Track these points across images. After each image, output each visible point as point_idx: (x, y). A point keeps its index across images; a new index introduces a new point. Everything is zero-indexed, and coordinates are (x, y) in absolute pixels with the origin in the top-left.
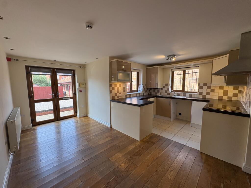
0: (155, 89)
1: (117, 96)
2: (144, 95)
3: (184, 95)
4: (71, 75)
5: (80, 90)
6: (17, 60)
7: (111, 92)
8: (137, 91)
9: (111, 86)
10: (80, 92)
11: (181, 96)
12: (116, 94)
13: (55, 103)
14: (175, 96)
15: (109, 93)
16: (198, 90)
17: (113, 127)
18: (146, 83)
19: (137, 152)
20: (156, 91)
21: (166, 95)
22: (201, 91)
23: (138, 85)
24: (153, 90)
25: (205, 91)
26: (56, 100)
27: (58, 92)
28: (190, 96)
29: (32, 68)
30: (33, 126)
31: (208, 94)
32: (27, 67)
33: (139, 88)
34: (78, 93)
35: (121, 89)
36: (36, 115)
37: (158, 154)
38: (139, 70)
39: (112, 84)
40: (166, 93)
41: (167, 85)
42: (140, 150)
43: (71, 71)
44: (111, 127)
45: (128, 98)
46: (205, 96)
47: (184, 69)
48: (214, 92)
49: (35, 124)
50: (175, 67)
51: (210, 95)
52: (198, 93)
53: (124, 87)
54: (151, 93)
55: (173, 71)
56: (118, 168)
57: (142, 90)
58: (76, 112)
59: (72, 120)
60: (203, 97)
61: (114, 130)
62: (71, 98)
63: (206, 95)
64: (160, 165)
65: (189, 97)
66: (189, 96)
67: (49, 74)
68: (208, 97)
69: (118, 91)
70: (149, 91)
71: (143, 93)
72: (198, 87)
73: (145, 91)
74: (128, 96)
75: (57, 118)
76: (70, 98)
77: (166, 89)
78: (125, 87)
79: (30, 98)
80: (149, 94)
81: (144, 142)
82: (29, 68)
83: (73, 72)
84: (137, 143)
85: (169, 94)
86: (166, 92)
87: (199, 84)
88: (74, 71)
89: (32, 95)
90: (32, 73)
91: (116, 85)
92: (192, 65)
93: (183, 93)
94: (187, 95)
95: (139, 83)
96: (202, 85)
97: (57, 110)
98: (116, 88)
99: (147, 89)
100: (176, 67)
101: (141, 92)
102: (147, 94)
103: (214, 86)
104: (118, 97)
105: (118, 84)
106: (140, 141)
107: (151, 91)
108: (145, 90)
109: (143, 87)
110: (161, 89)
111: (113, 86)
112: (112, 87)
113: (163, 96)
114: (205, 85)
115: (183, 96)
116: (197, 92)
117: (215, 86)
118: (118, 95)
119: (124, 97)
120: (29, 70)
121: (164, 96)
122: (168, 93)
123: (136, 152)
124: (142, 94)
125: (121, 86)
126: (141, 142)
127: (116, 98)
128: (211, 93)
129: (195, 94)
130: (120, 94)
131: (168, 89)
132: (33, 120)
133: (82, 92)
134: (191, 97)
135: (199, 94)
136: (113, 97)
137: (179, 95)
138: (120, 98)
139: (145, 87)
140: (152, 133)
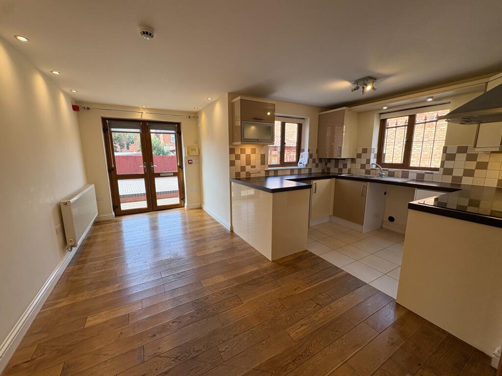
0: (337, 160)
1: (245, 173)
2: (312, 172)
3: (405, 175)
4: (173, 132)
5: (189, 161)
6: (88, 109)
7: (232, 163)
8: (296, 164)
9: (232, 151)
10: (189, 163)
11: (397, 177)
12: (243, 169)
13: (148, 181)
14: (381, 176)
15: (229, 165)
16: (443, 163)
17: (235, 231)
18: (318, 147)
19: (254, 280)
20: (341, 166)
21: (362, 174)
22: (449, 165)
23: (299, 150)
24: (333, 162)
25: (460, 165)
26: (150, 177)
27: (153, 162)
28: (420, 177)
29: (112, 122)
30: (116, 215)
31: (469, 173)
32: (104, 120)
33: (302, 157)
34: (185, 164)
35: (255, 159)
36: (121, 201)
37: (295, 289)
38: (303, 119)
39: (234, 149)
40: (363, 171)
41: (365, 151)
42: (263, 277)
43: (173, 125)
44: (232, 231)
45: (271, 176)
46: (460, 178)
47: (411, 113)
48: (486, 168)
49: (119, 213)
50: (385, 108)
51: (475, 176)
52: (442, 171)
53: (261, 155)
54: (329, 169)
55: (383, 117)
56: (207, 298)
57: (306, 163)
58: (182, 199)
59: (176, 212)
60: (452, 181)
61: (236, 236)
62: (175, 175)
63: (462, 175)
64: (286, 310)
65: (417, 181)
66: (417, 178)
67: (138, 130)
68: (466, 181)
69: (248, 163)
70: (326, 164)
71: (310, 170)
72: (443, 155)
73: (314, 164)
74: (272, 174)
75: (152, 207)
76: (172, 174)
77: (364, 161)
78: (264, 155)
79: (110, 171)
80: (326, 171)
81: (281, 264)
82: (107, 121)
83: (177, 128)
84: (265, 264)
85: (368, 172)
86: (363, 166)
87: (445, 149)
88: (179, 124)
89: (113, 166)
90: (113, 129)
91: (243, 151)
92: (430, 100)
93: (403, 171)
94: (413, 175)
95: (302, 148)
96: (452, 150)
97: (151, 194)
98: (243, 157)
99: (321, 160)
100: (389, 108)
101: (304, 167)
102: (320, 171)
103: (486, 153)
104: (248, 174)
105: (248, 149)
106: (273, 261)
107: (329, 165)
108: (314, 161)
109: (310, 156)
110: (353, 160)
111: (238, 152)
112: (234, 153)
113: (355, 176)
114: (462, 150)
115: (402, 177)
116: (436, 169)
117: (492, 152)
118: (247, 170)
119: (263, 174)
120: (108, 124)
121: (357, 177)
122: (366, 170)
123: (254, 278)
124: (307, 171)
125: (255, 153)
126: (273, 263)
127: (243, 175)
128: (477, 171)
129: (432, 173)
130: (253, 169)
131: (368, 161)
132: (117, 207)
133: (192, 163)
134: (423, 181)
135: (444, 173)
136: (238, 174)
137: (391, 175)
138: (252, 176)
139: (315, 156)
140: (307, 251)
